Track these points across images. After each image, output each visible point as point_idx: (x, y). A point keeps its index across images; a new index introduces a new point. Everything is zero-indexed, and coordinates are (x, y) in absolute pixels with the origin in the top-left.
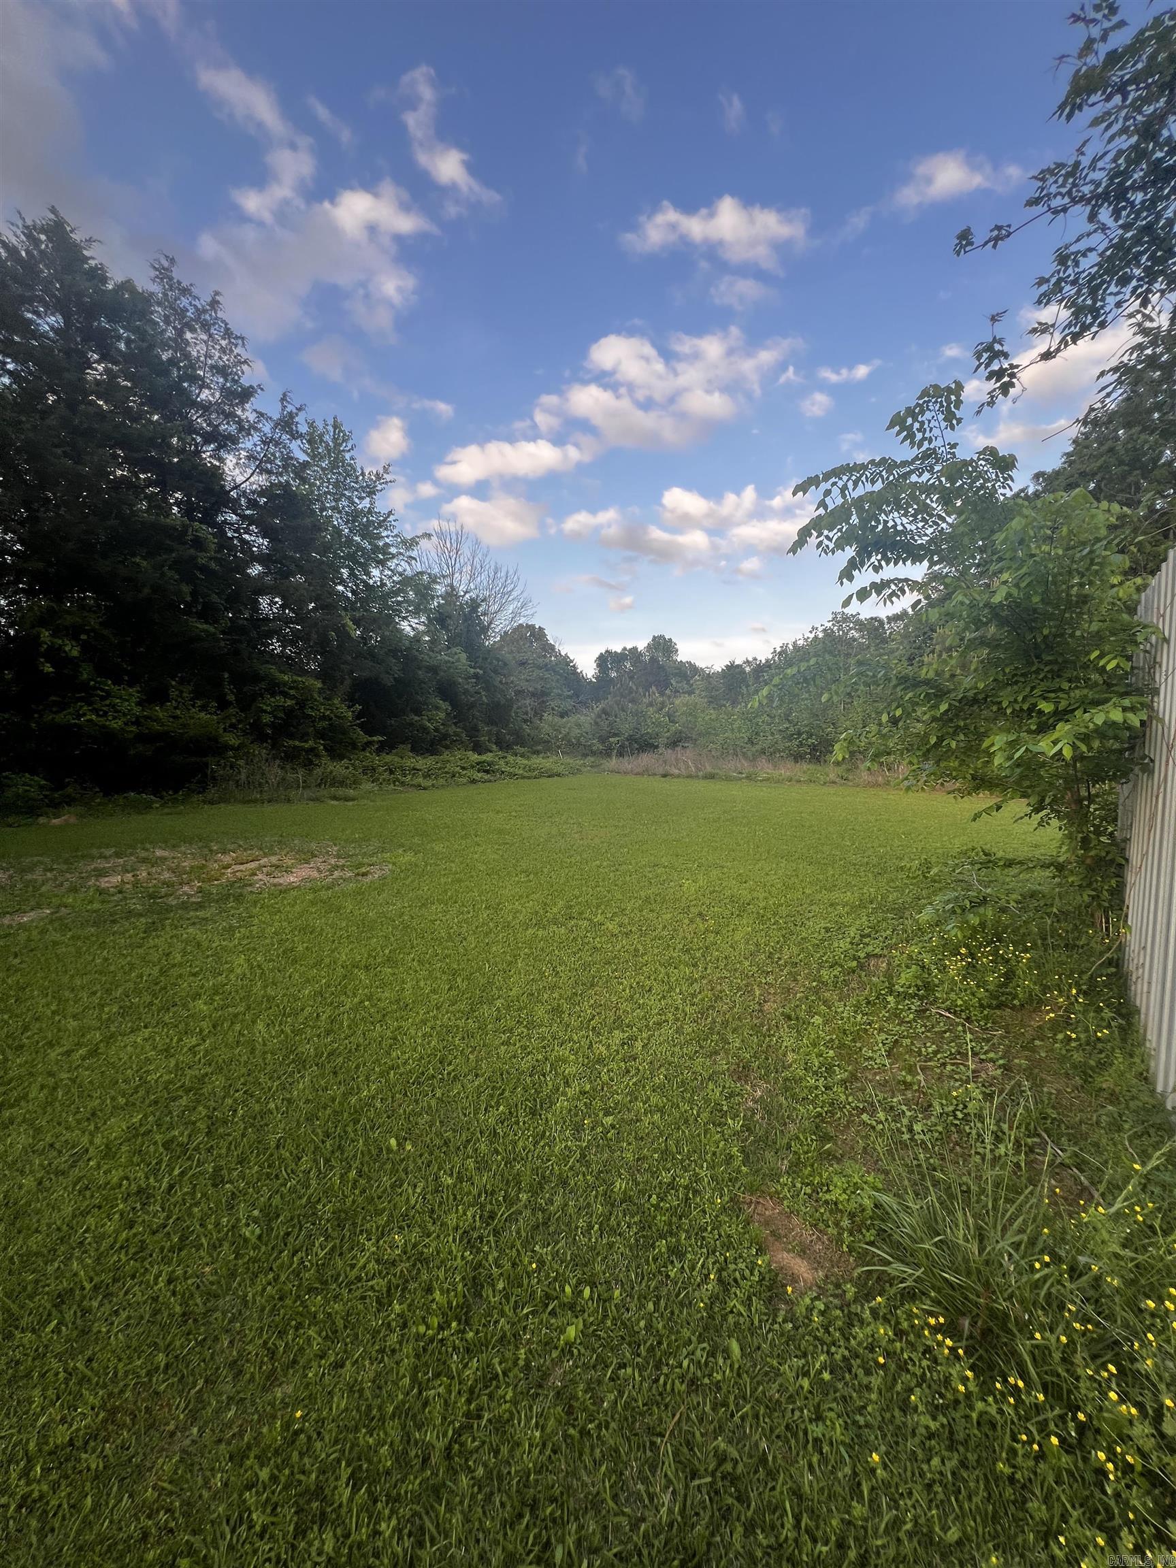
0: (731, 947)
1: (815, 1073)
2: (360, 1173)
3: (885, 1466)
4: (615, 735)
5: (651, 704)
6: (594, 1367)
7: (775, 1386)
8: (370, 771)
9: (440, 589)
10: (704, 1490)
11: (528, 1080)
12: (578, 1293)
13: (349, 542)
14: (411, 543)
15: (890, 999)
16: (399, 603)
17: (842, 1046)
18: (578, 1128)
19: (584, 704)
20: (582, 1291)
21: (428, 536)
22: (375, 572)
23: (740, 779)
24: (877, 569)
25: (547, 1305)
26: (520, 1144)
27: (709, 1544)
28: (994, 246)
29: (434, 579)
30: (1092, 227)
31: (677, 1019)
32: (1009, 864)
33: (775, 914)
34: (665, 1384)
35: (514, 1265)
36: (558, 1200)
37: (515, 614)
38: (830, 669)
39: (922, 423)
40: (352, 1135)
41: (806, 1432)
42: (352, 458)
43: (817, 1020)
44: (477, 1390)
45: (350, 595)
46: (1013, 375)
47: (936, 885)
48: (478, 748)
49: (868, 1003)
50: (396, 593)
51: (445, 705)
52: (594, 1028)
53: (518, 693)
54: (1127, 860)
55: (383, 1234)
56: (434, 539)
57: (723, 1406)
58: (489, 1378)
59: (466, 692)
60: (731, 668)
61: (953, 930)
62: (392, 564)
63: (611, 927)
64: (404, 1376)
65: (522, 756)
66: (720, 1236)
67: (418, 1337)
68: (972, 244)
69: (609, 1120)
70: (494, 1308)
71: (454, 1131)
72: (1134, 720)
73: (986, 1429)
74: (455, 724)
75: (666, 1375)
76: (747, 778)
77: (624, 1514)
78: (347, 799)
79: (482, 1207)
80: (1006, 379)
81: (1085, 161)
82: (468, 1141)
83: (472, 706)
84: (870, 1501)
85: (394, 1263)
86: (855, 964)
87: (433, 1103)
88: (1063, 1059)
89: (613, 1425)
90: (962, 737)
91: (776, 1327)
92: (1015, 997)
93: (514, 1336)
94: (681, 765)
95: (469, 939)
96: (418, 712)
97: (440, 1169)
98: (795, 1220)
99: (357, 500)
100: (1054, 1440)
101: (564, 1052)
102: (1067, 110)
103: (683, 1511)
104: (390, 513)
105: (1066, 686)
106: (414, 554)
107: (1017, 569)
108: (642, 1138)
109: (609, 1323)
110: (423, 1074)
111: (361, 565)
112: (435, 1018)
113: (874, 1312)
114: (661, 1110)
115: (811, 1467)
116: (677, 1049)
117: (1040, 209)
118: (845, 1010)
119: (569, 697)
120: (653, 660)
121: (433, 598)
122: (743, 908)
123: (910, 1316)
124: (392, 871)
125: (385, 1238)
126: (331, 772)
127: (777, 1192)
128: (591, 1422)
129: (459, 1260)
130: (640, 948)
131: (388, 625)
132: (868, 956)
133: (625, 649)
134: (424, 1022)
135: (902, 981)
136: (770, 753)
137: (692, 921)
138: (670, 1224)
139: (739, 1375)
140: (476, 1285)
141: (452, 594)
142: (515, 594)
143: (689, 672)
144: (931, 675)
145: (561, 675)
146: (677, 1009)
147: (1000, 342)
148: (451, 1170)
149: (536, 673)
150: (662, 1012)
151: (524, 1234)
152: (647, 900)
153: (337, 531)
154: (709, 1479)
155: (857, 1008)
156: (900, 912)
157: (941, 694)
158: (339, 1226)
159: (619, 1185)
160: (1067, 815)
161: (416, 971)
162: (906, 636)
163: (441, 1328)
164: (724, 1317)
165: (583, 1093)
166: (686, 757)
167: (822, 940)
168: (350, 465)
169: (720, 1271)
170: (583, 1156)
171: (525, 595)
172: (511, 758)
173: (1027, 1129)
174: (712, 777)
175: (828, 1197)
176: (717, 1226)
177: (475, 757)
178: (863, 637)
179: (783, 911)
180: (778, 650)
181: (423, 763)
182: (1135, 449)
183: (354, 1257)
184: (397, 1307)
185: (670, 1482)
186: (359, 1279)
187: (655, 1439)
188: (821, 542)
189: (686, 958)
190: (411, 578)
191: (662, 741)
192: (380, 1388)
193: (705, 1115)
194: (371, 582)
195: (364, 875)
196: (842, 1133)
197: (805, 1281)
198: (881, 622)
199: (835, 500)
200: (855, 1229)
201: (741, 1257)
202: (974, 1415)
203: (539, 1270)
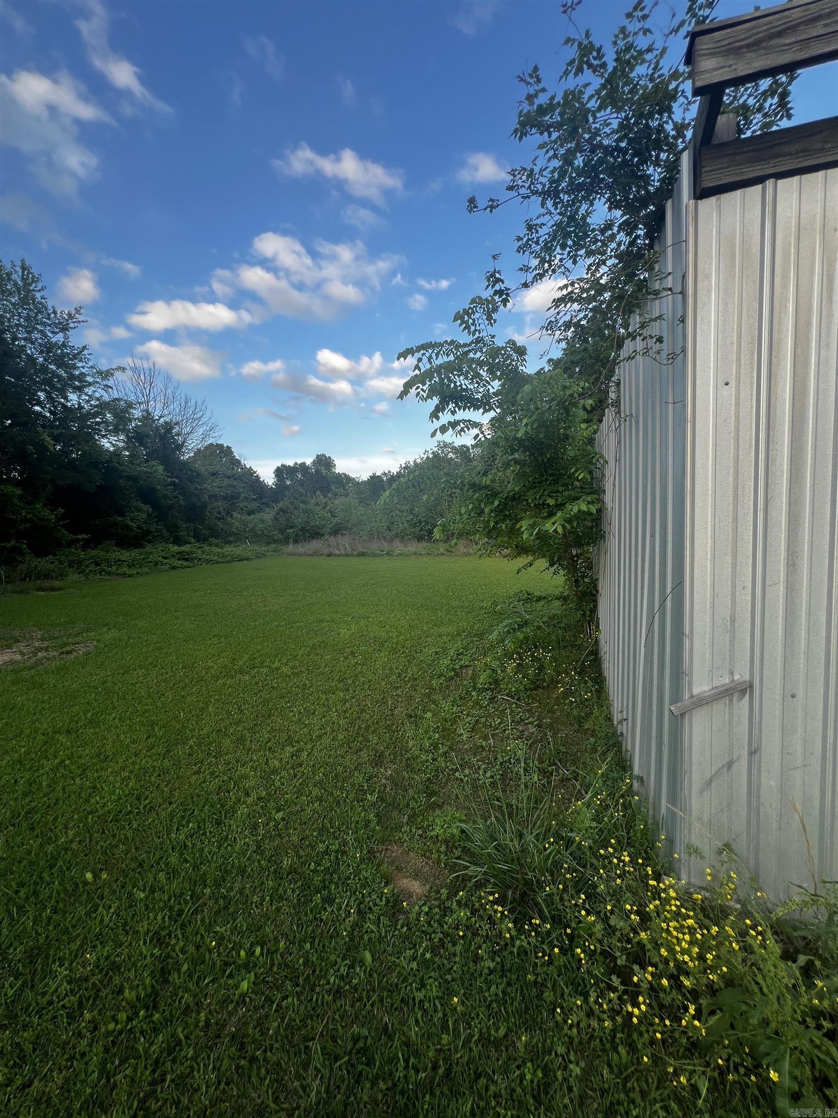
0: (373, 673)
1: (427, 751)
2: (55, 911)
3: (463, 1003)
4: (291, 527)
5: (317, 504)
6: (263, 1006)
7: (395, 974)
8: (77, 565)
9: (137, 413)
10: (344, 1068)
11: (215, 798)
12: (250, 953)
13: (44, 369)
14: (107, 374)
15: (474, 693)
16: (98, 423)
17: (444, 730)
18: (255, 827)
19: (266, 504)
20: (254, 951)
21: (123, 369)
22: (73, 397)
23: (383, 555)
24: (453, 413)
25: (225, 971)
26: (206, 849)
27: (346, 1106)
28: (491, 211)
29: (130, 405)
30: (544, 211)
31: (333, 731)
32: (539, 599)
33: (403, 647)
34: (317, 1000)
35: (198, 948)
36: (237, 886)
37: (205, 436)
38: (429, 479)
39: (474, 320)
40: (48, 879)
41: (414, 999)
42: (43, 298)
43: (429, 715)
44: (162, 1060)
45: (48, 415)
46: (507, 295)
47: (500, 616)
48: (178, 541)
49: (461, 698)
50: (95, 415)
51: (147, 508)
52: (270, 748)
53: (211, 497)
54: (597, 592)
55: (76, 957)
56: (129, 372)
57: (358, 1001)
58: (174, 1047)
59: (165, 496)
60: (374, 478)
61: (509, 644)
62: (89, 390)
63: (285, 670)
64: (94, 1071)
65: (217, 546)
66: (360, 879)
67: (108, 1033)
68: (477, 207)
69: (280, 815)
70: (180, 987)
71: (148, 853)
72: (593, 509)
73: (523, 956)
74: (156, 522)
75: (318, 993)
76: (387, 554)
77: (283, 1109)
78: (53, 589)
79: (171, 909)
80: (504, 296)
81: (537, 170)
82: (161, 858)
83: (171, 507)
84: (454, 1030)
85: (86, 980)
86: (453, 673)
87: (129, 834)
88: (569, 715)
89: (276, 1045)
90: (508, 521)
91: (397, 932)
92: (544, 680)
93: (197, 1004)
94: (341, 547)
95: (167, 694)
96: (122, 514)
97: (133, 888)
98: (412, 855)
99: (49, 334)
100: (556, 950)
101: (243, 771)
102: (519, 134)
103: (327, 1091)
104: (84, 348)
105: (561, 489)
106: (111, 383)
107: (531, 417)
108: (305, 823)
109: (275, 969)
110: (121, 812)
111: (57, 389)
112: (134, 763)
113: (459, 903)
114: (320, 799)
115: (417, 1021)
116: (333, 752)
117: (513, 193)
118: (445, 705)
119: (254, 500)
120: (318, 472)
121: (131, 421)
122: (382, 644)
123: (480, 898)
124: (96, 647)
125: (79, 960)
126: (36, 567)
127: (400, 839)
128: (258, 1050)
129: (148, 958)
130: (307, 682)
131: (87, 442)
132: (461, 667)
133: (296, 464)
134: (123, 769)
135: (481, 681)
136: (401, 537)
137: (346, 658)
138: (324, 881)
139: (371, 976)
140: (163, 974)
141: (147, 417)
142: (203, 420)
143: (344, 480)
144: (488, 482)
145: (246, 483)
146: (334, 723)
147: (499, 272)
148: (144, 885)
149: (226, 482)
150: (322, 727)
151: (207, 921)
152: (314, 647)
153: (31, 359)
154: (346, 1058)
155: (454, 703)
156: (481, 636)
157: (495, 495)
158: (31, 962)
159: (286, 862)
160: (567, 567)
161: (117, 727)
162: (482, 457)
163: (130, 1019)
164: (361, 938)
165: (260, 799)
166: (344, 542)
167: (433, 661)
168: (41, 303)
169: (359, 905)
170: (259, 847)
171: (212, 421)
172: (206, 548)
173: (549, 761)
174: (362, 554)
175: (432, 833)
176: (357, 873)
177: (175, 548)
178: (457, 458)
179: (409, 644)
180: (403, 466)
181: (126, 555)
182: (597, 351)
183: (47, 985)
184: (87, 1016)
185: (319, 1071)
186: (50, 1003)
187: (307, 1044)
188: (419, 393)
189: (341, 685)
190: (109, 403)
191: (326, 530)
192: (68, 1091)
193: (352, 796)
194: (69, 404)
195: (68, 653)
196: (443, 788)
197: (417, 895)
198: (468, 449)
199: (425, 366)
200: (449, 850)
201: (374, 891)
202: (515, 950)
203: (219, 945)
